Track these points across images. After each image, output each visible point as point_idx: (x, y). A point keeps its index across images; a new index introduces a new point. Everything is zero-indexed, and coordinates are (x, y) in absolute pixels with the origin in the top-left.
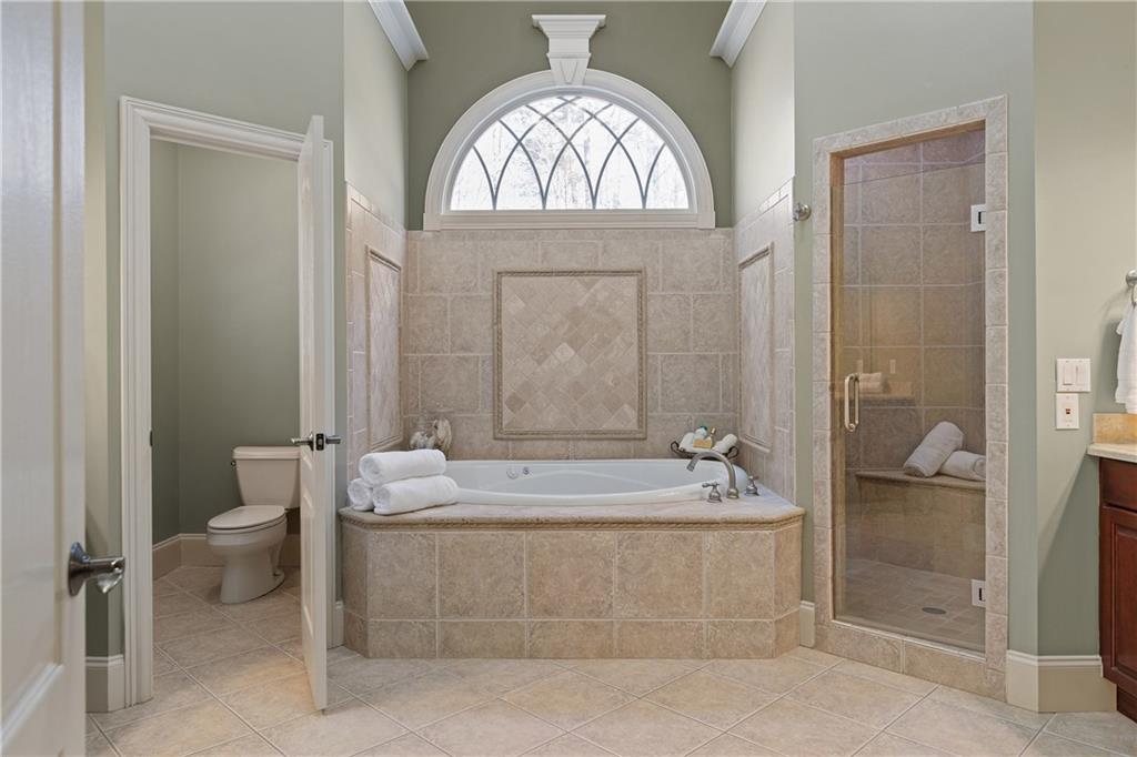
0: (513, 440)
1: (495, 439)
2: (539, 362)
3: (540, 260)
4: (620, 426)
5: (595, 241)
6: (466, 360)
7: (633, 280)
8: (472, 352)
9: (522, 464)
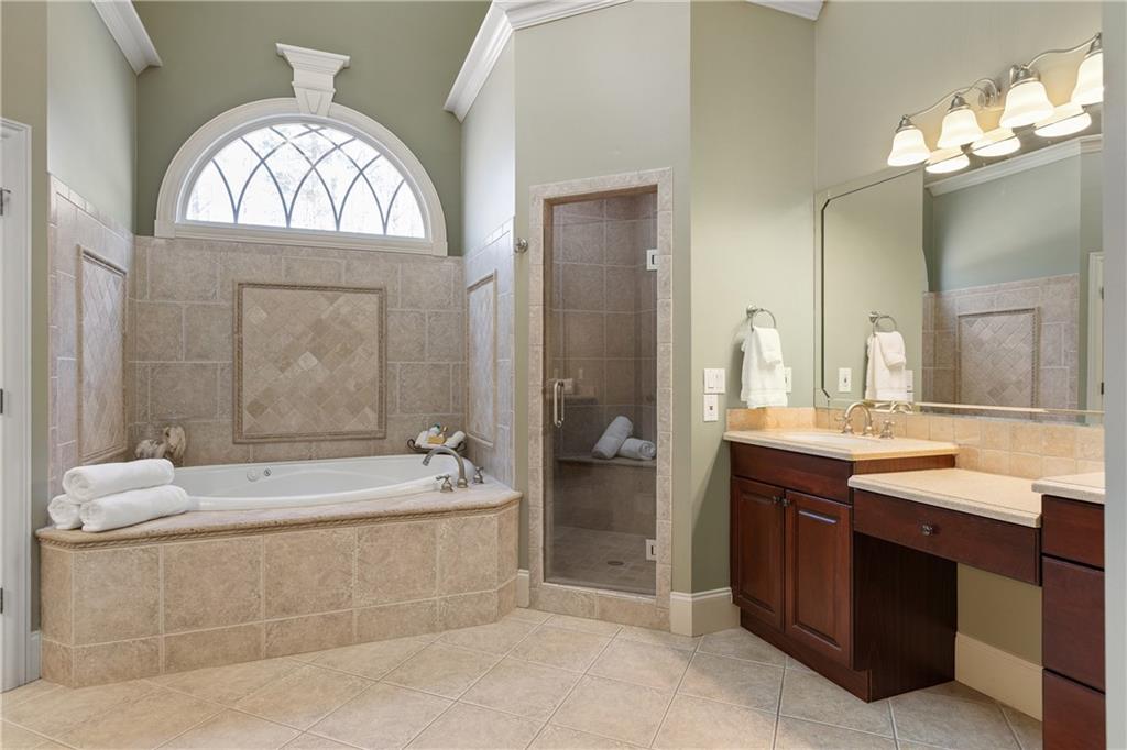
0: (253, 443)
1: (235, 443)
2: (282, 370)
3: (283, 275)
4: (361, 427)
5: (339, 261)
6: (204, 367)
7: (374, 298)
8: (208, 359)
9: (263, 467)
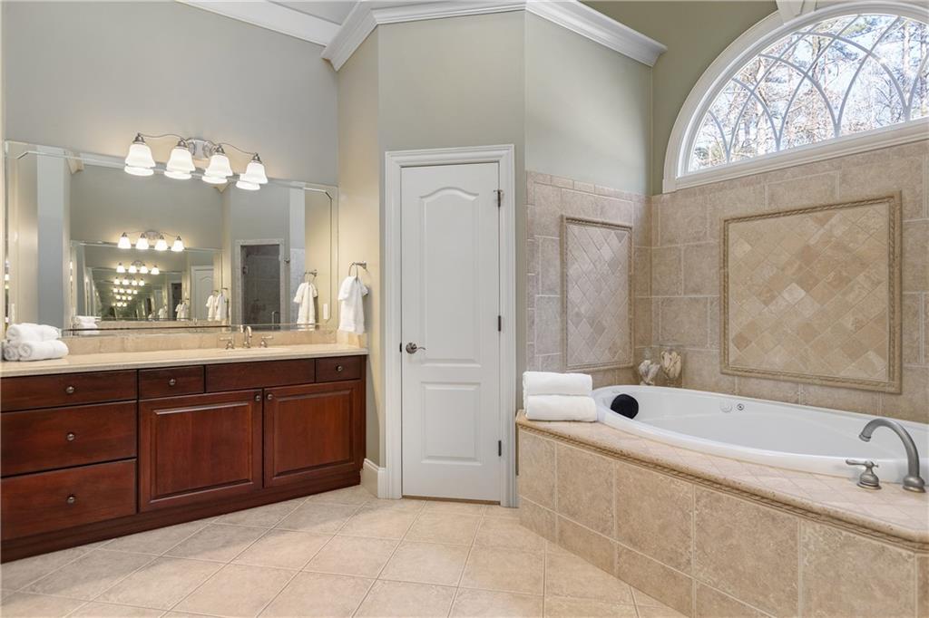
0: (738, 376)
1: (723, 373)
2: (766, 303)
3: (767, 202)
5: (831, 173)
6: (697, 301)
7: (882, 209)
8: (701, 293)
9: (736, 400)
